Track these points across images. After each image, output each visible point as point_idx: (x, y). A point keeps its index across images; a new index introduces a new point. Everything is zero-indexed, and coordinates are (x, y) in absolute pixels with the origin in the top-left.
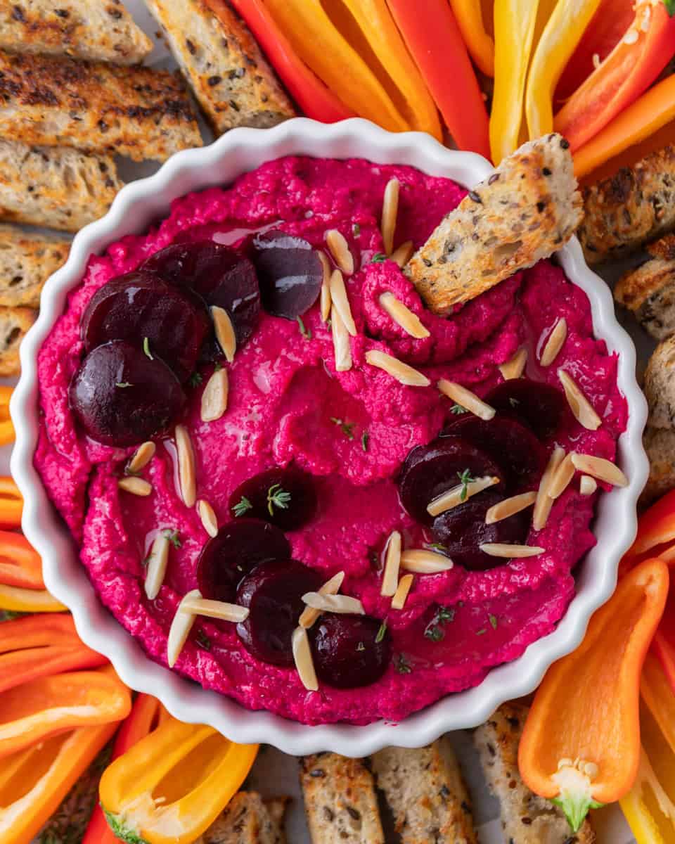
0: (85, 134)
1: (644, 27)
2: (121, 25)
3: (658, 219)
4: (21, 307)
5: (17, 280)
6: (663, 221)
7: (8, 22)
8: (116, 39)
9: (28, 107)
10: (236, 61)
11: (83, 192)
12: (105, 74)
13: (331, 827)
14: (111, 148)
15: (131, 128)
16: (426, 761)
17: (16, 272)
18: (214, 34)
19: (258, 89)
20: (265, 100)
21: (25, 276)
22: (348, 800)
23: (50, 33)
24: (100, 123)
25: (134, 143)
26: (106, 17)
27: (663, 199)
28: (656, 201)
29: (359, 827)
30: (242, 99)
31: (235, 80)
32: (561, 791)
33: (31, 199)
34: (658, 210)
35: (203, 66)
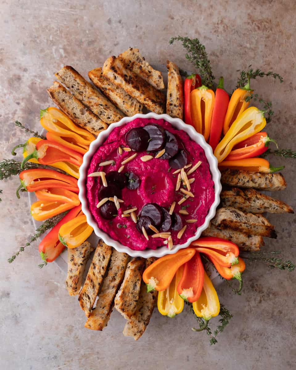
0: (141, 99)
1: (258, 146)
2: (160, 80)
3: (237, 183)
4: (107, 124)
5: (109, 118)
6: (238, 185)
7: (138, 68)
8: (157, 82)
9: (133, 88)
10: (177, 103)
11: (133, 109)
12: (152, 89)
13: (98, 257)
14: (144, 104)
15: (150, 103)
16: (123, 259)
17: (110, 116)
18: (176, 96)
19: (178, 111)
20: (178, 114)
21: (111, 118)
22: (104, 254)
23: (145, 74)
24: (145, 99)
25: (149, 106)
26: (158, 77)
27: (241, 180)
28: (239, 180)
29: (103, 261)
30: (174, 112)
31: (175, 107)
32: (149, 283)
33: (122, 104)
34: (239, 182)
35: (171, 100)
